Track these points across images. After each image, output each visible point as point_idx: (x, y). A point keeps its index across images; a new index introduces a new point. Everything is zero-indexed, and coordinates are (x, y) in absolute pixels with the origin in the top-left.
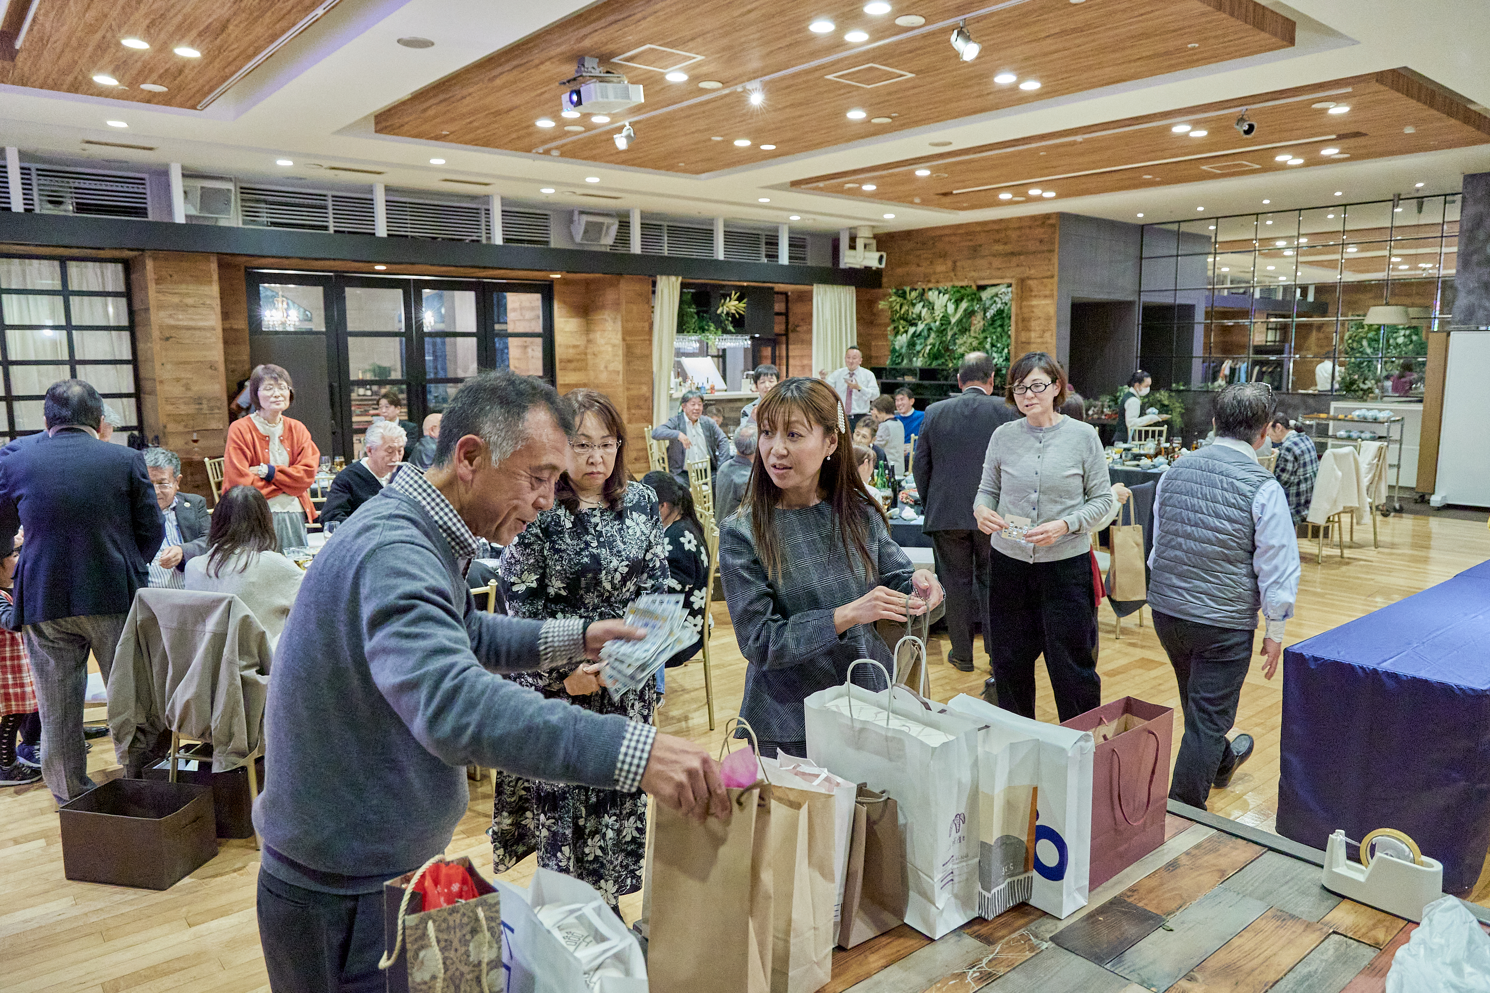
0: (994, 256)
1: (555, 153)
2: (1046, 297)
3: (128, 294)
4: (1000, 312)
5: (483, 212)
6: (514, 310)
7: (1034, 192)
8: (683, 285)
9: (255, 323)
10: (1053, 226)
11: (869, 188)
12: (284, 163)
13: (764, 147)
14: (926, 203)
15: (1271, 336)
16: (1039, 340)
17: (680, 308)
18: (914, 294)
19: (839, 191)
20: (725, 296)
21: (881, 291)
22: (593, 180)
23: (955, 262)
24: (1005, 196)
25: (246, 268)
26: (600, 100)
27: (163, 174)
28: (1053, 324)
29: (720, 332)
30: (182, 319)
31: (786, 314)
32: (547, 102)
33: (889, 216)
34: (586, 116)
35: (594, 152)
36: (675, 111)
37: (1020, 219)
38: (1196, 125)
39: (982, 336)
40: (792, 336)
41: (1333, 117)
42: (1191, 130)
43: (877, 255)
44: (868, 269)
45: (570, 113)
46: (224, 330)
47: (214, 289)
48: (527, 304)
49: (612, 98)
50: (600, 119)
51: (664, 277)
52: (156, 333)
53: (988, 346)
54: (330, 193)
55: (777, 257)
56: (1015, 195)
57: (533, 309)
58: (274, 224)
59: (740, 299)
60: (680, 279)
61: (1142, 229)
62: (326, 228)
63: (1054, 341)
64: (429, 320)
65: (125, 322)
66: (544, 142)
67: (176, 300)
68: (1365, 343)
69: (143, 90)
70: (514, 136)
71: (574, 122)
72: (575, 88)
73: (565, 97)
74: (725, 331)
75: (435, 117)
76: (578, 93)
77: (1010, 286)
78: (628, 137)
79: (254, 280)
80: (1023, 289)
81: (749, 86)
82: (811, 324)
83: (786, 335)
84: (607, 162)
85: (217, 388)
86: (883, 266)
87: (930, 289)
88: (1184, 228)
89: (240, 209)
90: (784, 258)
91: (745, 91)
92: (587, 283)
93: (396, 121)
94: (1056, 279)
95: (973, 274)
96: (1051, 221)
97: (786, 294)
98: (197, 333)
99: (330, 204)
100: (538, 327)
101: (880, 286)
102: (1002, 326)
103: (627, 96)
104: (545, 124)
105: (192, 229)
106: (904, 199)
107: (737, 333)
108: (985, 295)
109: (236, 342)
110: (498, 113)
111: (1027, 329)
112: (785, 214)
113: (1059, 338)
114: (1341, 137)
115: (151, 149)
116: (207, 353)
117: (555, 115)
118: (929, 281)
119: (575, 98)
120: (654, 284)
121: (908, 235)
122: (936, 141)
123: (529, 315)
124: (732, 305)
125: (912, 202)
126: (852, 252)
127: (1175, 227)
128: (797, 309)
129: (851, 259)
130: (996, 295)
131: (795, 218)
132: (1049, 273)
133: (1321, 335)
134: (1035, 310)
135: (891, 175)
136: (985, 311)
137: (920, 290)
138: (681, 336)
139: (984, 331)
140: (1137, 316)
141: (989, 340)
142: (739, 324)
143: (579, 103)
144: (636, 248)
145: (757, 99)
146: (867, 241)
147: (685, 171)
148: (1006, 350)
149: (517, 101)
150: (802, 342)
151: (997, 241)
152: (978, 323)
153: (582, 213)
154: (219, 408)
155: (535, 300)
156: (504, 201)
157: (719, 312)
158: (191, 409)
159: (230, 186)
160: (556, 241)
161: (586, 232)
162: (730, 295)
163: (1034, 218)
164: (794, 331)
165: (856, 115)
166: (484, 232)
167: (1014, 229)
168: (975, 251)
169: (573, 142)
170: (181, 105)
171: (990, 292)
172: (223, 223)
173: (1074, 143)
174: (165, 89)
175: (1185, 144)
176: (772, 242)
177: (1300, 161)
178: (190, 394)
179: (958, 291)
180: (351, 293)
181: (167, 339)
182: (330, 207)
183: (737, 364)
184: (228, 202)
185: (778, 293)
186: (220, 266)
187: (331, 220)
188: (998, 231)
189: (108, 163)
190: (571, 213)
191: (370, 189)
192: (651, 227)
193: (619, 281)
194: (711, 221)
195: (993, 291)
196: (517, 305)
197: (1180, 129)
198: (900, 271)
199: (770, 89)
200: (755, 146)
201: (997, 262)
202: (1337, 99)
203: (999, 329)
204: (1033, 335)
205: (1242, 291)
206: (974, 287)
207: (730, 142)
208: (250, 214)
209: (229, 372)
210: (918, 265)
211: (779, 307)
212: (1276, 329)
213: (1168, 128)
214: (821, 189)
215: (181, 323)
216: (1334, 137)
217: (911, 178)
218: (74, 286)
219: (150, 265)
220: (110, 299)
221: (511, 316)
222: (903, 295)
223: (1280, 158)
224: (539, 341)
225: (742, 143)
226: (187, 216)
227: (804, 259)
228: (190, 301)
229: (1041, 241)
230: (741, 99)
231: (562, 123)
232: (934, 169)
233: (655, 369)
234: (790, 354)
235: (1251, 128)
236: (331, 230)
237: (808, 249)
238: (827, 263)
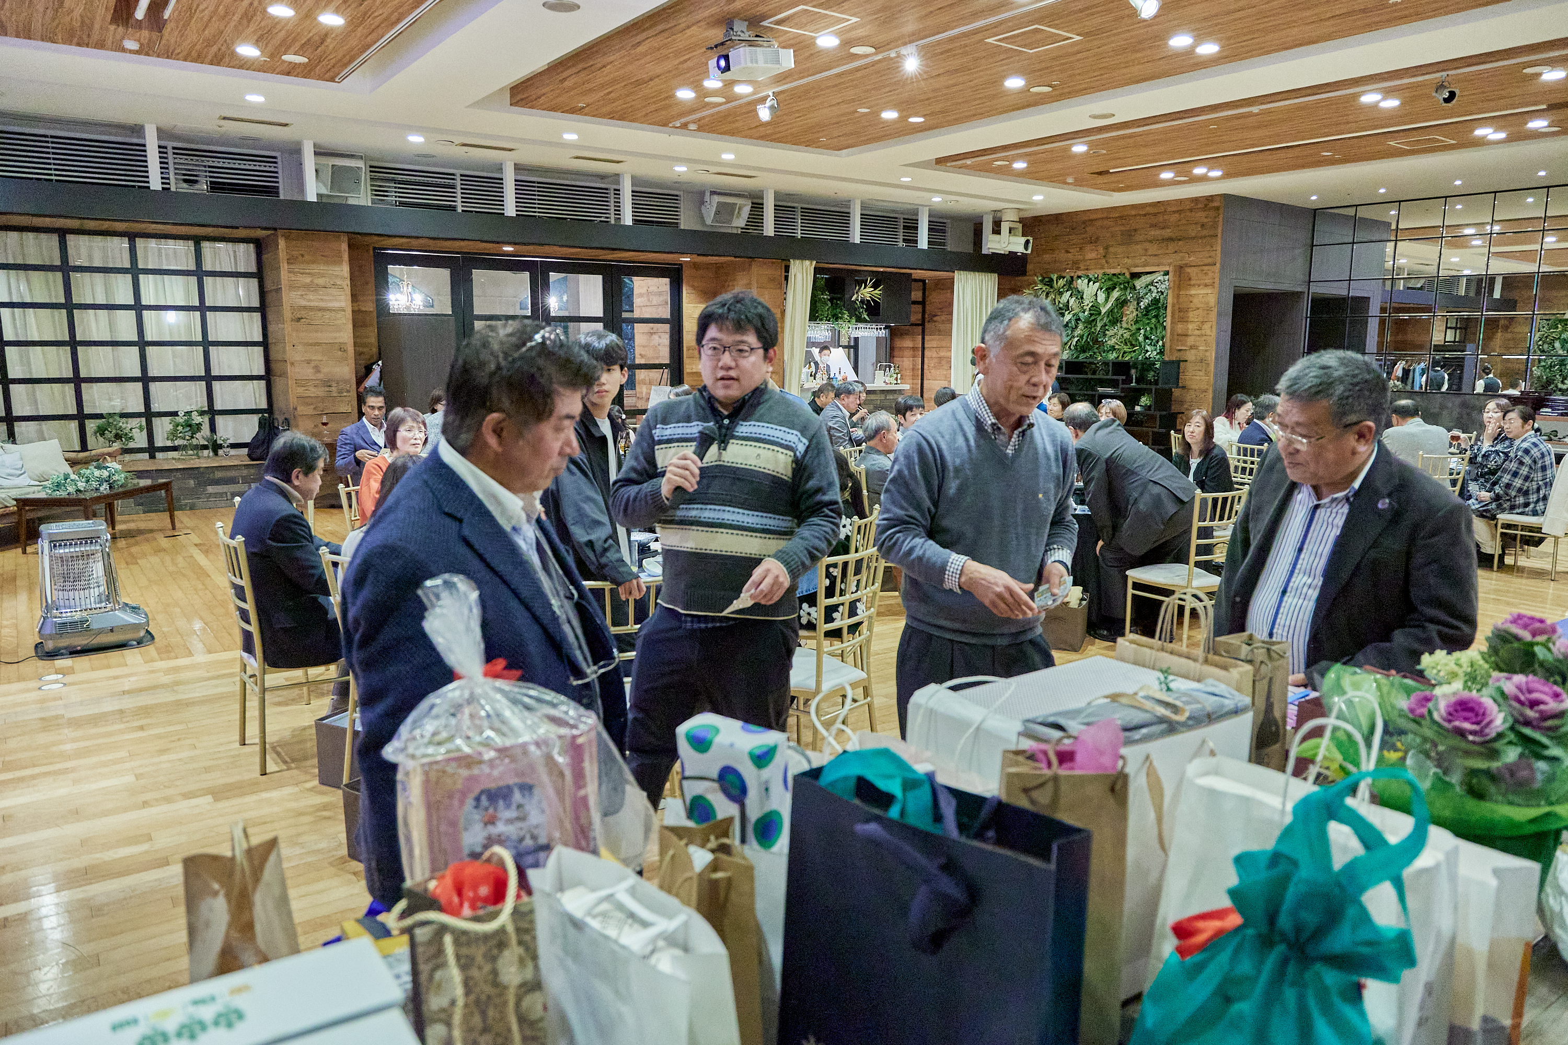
0: (1151, 241)
1: (692, 127)
2: (1206, 285)
3: (259, 275)
4: (1156, 301)
5: (612, 192)
6: (641, 295)
7: (1199, 171)
8: (817, 270)
9: (382, 308)
10: (1218, 208)
11: (1020, 165)
12: (416, 139)
13: (913, 120)
14: (1079, 183)
15: (1450, 336)
16: (1197, 332)
17: (814, 296)
18: (1061, 282)
19: (987, 170)
20: (859, 282)
21: (1025, 278)
22: (728, 157)
23: (1106, 248)
24: (1167, 175)
25: (375, 248)
26: (749, 65)
27: (295, 151)
28: (1213, 316)
29: (854, 320)
30: (313, 300)
31: (923, 303)
32: (690, 69)
33: (1038, 198)
34: (730, 84)
35: (734, 126)
36: (822, 80)
37: (1181, 201)
38: (1388, 93)
39: (1134, 328)
40: (928, 326)
41: (1547, 84)
42: (1384, 99)
43: (1023, 240)
44: (1012, 254)
45: (713, 83)
46: (353, 311)
47: (345, 269)
48: (655, 289)
49: (761, 64)
50: (742, 89)
51: (798, 262)
52: (287, 314)
53: (1141, 338)
54: (458, 172)
55: (916, 242)
56: (1178, 174)
57: (660, 294)
58: (402, 204)
59: (875, 286)
60: (814, 263)
61: (1314, 214)
62: (453, 209)
63: (1214, 334)
64: (554, 303)
65: (256, 303)
66: (682, 115)
67: (308, 280)
68: (1557, 344)
69: (284, 62)
70: (653, 107)
71: (715, 93)
72: (724, 53)
73: (712, 63)
74: (860, 320)
75: (574, 87)
76: (727, 58)
77: (1167, 273)
78: (772, 108)
79: (382, 260)
80: (1182, 277)
81: (904, 51)
82: (951, 314)
83: (923, 324)
84: (746, 137)
85: (346, 371)
86: (1029, 251)
87: (1079, 277)
88: (1363, 213)
89: (369, 188)
90: (923, 242)
91: (899, 56)
92: (718, 267)
93: (533, 93)
94: (1218, 265)
95: (1126, 260)
96: (1216, 204)
97: (923, 281)
98: (327, 315)
99: (458, 183)
100: (666, 313)
101: (1024, 273)
102: (1156, 317)
103: (778, 62)
104: (685, 94)
105: (323, 206)
106: (1056, 179)
107: (871, 322)
108: (1139, 283)
109: (364, 325)
110: (639, 83)
111: (1184, 320)
112: (926, 195)
113: (1219, 331)
114: (1552, 107)
115: (286, 125)
116: (338, 335)
117: (697, 85)
118: (1078, 268)
119: (723, 63)
120: (787, 269)
121: (1057, 218)
122: (1097, 113)
123: (655, 300)
124: (867, 292)
125: (1066, 183)
126: (996, 237)
127: (1351, 212)
128: (935, 298)
129: (994, 244)
130: (1152, 283)
131: (937, 199)
132: (1210, 260)
133: (1509, 336)
134: (1195, 300)
135: (1045, 151)
136: (1139, 300)
137: (1068, 277)
138: (812, 324)
139: (1136, 322)
140: (1305, 308)
141: (1142, 331)
142: (873, 311)
143: (727, 68)
144: (769, 229)
145: (912, 64)
146: (1013, 225)
147: (827, 147)
148: (1160, 343)
149: (658, 70)
150: (940, 332)
151: (1153, 226)
152: (1130, 312)
153: (713, 193)
154: (348, 391)
155: (663, 284)
156: (635, 180)
157: (853, 299)
158: (320, 392)
159: (360, 164)
160: (686, 222)
161: (717, 213)
162: (865, 282)
163: (1196, 200)
164: (931, 320)
165: (1014, 83)
166: (612, 212)
167: (1174, 212)
168: (1129, 237)
169: (712, 115)
170: (320, 78)
171: (1145, 280)
172: (351, 202)
173: (1250, 115)
174: (306, 60)
175: (1374, 115)
176: (911, 226)
177: (1502, 135)
178: (320, 376)
179: (1110, 279)
180: (479, 276)
181: (299, 319)
182: (459, 187)
183: (868, 353)
184: (358, 181)
185: (916, 280)
186: (349, 246)
187: (459, 200)
188: (1155, 215)
189: (245, 140)
190: (702, 194)
191: (500, 169)
192: (784, 209)
193: (750, 265)
194: (847, 203)
195: (1148, 279)
196: (644, 291)
197: (1369, 98)
198: (1047, 257)
199: (927, 53)
200: (903, 118)
201: (1153, 249)
202: (1552, 63)
203: (1153, 320)
204: (1191, 326)
205: (1419, 286)
206: (1127, 275)
207: (876, 114)
208: (379, 192)
209: (358, 354)
210: (1068, 252)
211: (916, 295)
212: (1455, 328)
213: (1356, 96)
214: (966, 167)
215: (312, 304)
216: (1544, 107)
217: (1066, 154)
218: (208, 266)
219: (282, 243)
220: (241, 280)
221: (637, 301)
222: (1050, 283)
223: (1479, 132)
224: (667, 327)
225: (890, 115)
226: (319, 196)
227: (944, 244)
228: (321, 281)
229: (1203, 226)
230: (893, 65)
231: (703, 93)
232: (1091, 144)
233: (786, 358)
234: (926, 345)
235: (1452, 95)
236: (459, 210)
237: (948, 234)
238: (969, 249)
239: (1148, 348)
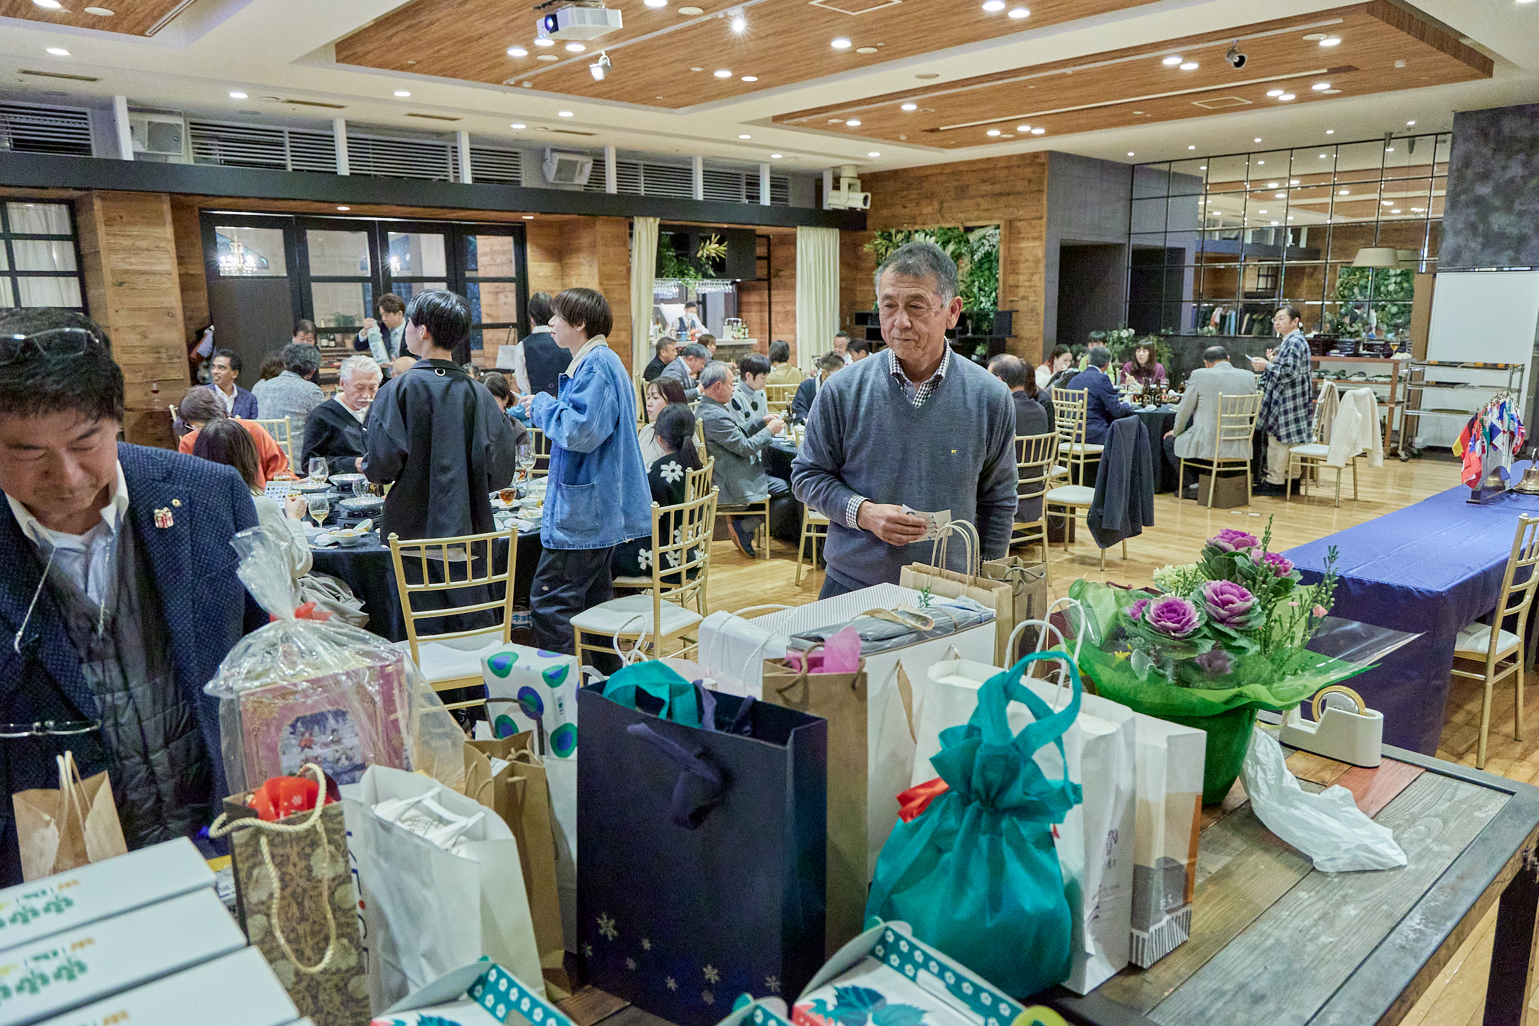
0: (982, 197)
1: (527, 84)
2: (1034, 239)
3: (75, 237)
4: (988, 254)
5: (450, 150)
6: (485, 254)
7: (1023, 128)
8: (662, 227)
9: (212, 270)
10: (1043, 165)
11: (854, 123)
12: (238, 96)
13: (746, 79)
14: (912, 140)
15: (1262, 283)
16: (1027, 284)
17: (658, 251)
18: (900, 237)
19: (822, 128)
20: (704, 239)
21: (867, 233)
22: (566, 114)
23: (941, 203)
24: (993, 133)
25: (200, 209)
26: (578, 25)
27: (107, 107)
28: (1042, 267)
29: (700, 277)
30: (136, 263)
31: (768, 258)
32: (521, 28)
33: (874, 155)
34: (562, 43)
35: (570, 84)
36: (653, 39)
37: (1010, 157)
38: (1187, 56)
39: (968, 280)
40: (774, 280)
41: (1327, 50)
42: (1183, 62)
43: (862, 195)
44: (852, 210)
45: (544, 41)
46: (180, 275)
47: (168, 231)
48: (497, 248)
49: (589, 24)
50: (574, 48)
51: (642, 219)
52: (108, 278)
53: (975, 290)
54: (286, 129)
55: (758, 198)
56: (1004, 131)
57: (504, 252)
58: (227, 162)
59: (720, 242)
60: (658, 220)
61: (1132, 170)
62: (283, 167)
63: (1043, 284)
64: (395, 264)
65: (73, 267)
66: (516, 72)
67: (127, 242)
68: (1356, 290)
69: (87, 14)
70: (485, 65)
71: (547, 51)
72: (551, 13)
73: (540, 23)
74: (706, 276)
75: (401, 45)
76: (554, 18)
77: (998, 227)
78: (605, 67)
79: (209, 222)
80: (1012, 231)
81: (731, 12)
82: (795, 269)
83: (769, 280)
84: (580, 94)
85: (176, 336)
86: (868, 207)
87: (916, 231)
88: (1176, 168)
89: (190, 146)
90: (765, 199)
91: (727, 17)
92: (561, 225)
93: (360, 49)
94: (1045, 219)
95: (960, 215)
96: (1043, 160)
97: (768, 237)
98: (152, 278)
99: (287, 140)
100: (511, 271)
101: (864, 228)
102: (989, 269)
103: (605, 22)
104: (517, 53)
105: (139, 165)
106: (889, 136)
107: (718, 277)
108: (973, 237)
109: (194, 289)
110: (469, 40)
111: (1015, 272)
112: (768, 152)
113: (1048, 281)
114: (1332, 71)
115: (94, 80)
116: (163, 299)
117: (528, 43)
118: (915, 223)
119: (551, 23)
120: (631, 226)
121: (894, 174)
122: (922, 73)
123: (500, 259)
124: (712, 248)
125: (899, 140)
126: (836, 193)
127: (1165, 167)
128: (779, 253)
129: (836, 200)
130: (984, 237)
131: (777, 156)
132: (1037, 215)
133: (1313, 283)
134: (1025, 253)
135: (876, 110)
136: (972, 253)
137: (906, 232)
138: (660, 281)
139: (971, 274)
140: (1126, 260)
141: (977, 283)
142: (720, 268)
143: (555, 28)
144: (612, 187)
145: (739, 26)
146: (852, 181)
147: (662, 105)
148: (994, 294)
149: (488, 27)
150: (785, 287)
151: (984, 181)
152: (966, 264)
153: (554, 150)
154: (179, 357)
155: (507, 243)
156: (473, 138)
157: (699, 255)
158: (149, 358)
159: (179, 121)
160: (528, 180)
161: (559, 170)
162: (710, 238)
163: (1022, 157)
164: (776, 275)
165: (841, 44)
166: (451, 170)
167: (1003, 168)
168: (962, 192)
169: (545, 73)
170: (129, 31)
171: (978, 234)
172: (172, 160)
173: (1063, 76)
174: (112, 13)
175: (1175, 78)
176: (753, 183)
177: (1291, 97)
178: (148, 342)
179: (945, 234)
180: (314, 237)
181: (121, 284)
182: (288, 144)
183: (717, 308)
184: (178, 140)
185: (760, 236)
186: (173, 207)
187: (289, 158)
188: (986, 170)
189: (49, 95)
190: (543, 151)
191: (330, 126)
192: (626, 167)
193: (594, 223)
194: (689, 160)
195: (980, 233)
196: (487, 249)
197: (1171, 61)
198: (885, 212)
199: (754, 14)
200: (736, 78)
201: (984, 204)
202: (1328, 31)
203: (987, 273)
204: (1021, 278)
205: (1233, 236)
206: (962, 229)
207: (709, 73)
208: (201, 151)
209: (188, 319)
210: (905, 207)
211: (761, 251)
212: (1267, 276)
213: (1159, 59)
214: (803, 125)
215: (134, 267)
216: (1325, 71)
217: (896, 113)
218: (16, 228)
219: (98, 204)
220: (55, 244)
221: (482, 260)
222: (889, 238)
223: (1272, 94)
224: (512, 286)
225: (723, 74)
226: (136, 154)
227: (786, 200)
228: (143, 244)
229: (1030, 181)
230: (722, 25)
231: (535, 52)
232: (920, 104)
233: (633, 315)
234: (773, 300)
235: (1242, 60)
236: (290, 169)
237: (791, 191)
238: (810, 204)
239: (982, 299)
